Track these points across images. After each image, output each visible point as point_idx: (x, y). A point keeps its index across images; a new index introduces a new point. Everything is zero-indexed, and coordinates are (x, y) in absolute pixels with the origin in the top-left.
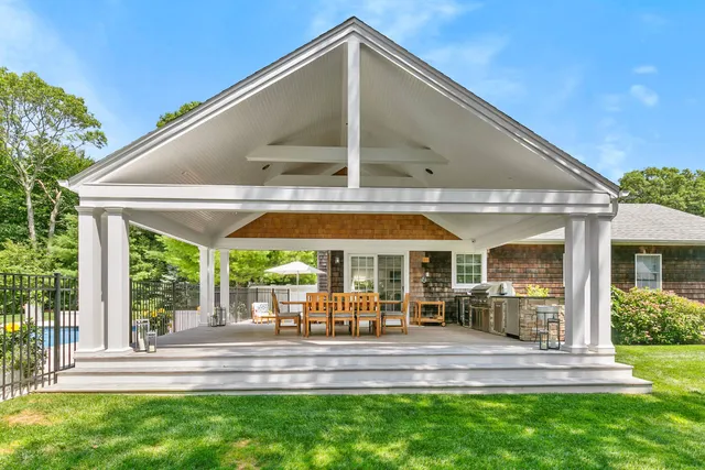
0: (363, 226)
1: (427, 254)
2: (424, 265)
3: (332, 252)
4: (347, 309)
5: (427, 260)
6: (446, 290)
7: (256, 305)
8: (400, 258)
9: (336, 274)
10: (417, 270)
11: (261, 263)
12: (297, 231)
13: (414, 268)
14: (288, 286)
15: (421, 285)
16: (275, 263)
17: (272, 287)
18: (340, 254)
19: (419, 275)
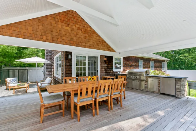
0: (81, 41)
1: (106, 57)
2: (105, 61)
3: (66, 52)
4: (106, 91)
5: (106, 59)
6: (112, 71)
7: (8, 80)
8: (96, 58)
9: (68, 64)
10: (103, 63)
11: (11, 57)
12: (45, 38)
13: (101, 62)
14: (27, 68)
15: (104, 70)
16: (20, 57)
17: (17, 68)
18: (70, 53)
19: (103, 65)
